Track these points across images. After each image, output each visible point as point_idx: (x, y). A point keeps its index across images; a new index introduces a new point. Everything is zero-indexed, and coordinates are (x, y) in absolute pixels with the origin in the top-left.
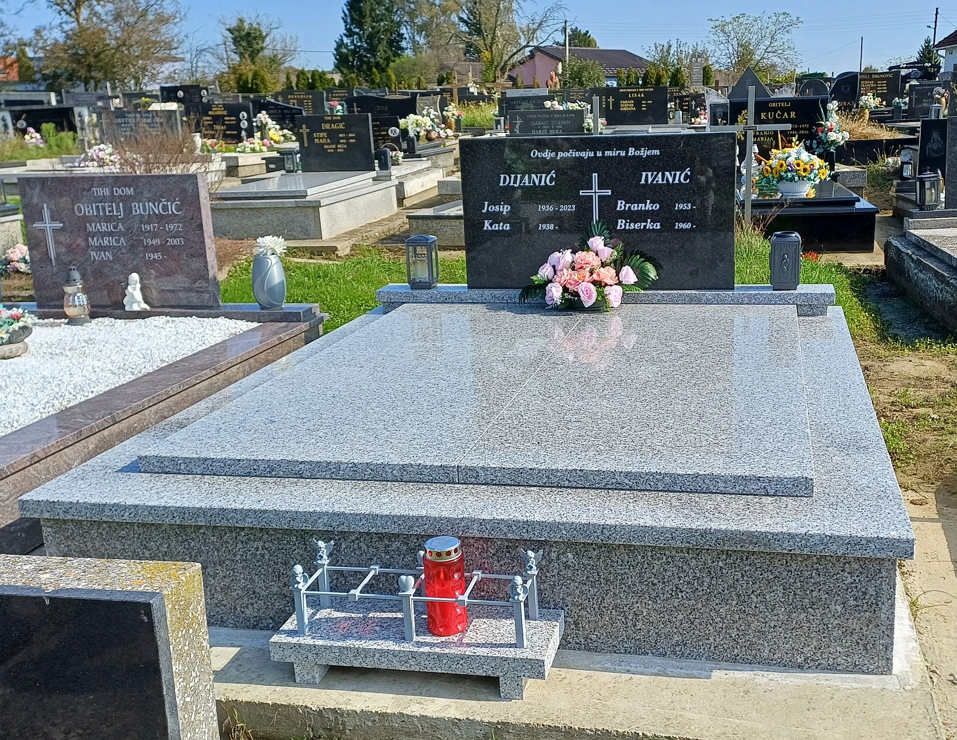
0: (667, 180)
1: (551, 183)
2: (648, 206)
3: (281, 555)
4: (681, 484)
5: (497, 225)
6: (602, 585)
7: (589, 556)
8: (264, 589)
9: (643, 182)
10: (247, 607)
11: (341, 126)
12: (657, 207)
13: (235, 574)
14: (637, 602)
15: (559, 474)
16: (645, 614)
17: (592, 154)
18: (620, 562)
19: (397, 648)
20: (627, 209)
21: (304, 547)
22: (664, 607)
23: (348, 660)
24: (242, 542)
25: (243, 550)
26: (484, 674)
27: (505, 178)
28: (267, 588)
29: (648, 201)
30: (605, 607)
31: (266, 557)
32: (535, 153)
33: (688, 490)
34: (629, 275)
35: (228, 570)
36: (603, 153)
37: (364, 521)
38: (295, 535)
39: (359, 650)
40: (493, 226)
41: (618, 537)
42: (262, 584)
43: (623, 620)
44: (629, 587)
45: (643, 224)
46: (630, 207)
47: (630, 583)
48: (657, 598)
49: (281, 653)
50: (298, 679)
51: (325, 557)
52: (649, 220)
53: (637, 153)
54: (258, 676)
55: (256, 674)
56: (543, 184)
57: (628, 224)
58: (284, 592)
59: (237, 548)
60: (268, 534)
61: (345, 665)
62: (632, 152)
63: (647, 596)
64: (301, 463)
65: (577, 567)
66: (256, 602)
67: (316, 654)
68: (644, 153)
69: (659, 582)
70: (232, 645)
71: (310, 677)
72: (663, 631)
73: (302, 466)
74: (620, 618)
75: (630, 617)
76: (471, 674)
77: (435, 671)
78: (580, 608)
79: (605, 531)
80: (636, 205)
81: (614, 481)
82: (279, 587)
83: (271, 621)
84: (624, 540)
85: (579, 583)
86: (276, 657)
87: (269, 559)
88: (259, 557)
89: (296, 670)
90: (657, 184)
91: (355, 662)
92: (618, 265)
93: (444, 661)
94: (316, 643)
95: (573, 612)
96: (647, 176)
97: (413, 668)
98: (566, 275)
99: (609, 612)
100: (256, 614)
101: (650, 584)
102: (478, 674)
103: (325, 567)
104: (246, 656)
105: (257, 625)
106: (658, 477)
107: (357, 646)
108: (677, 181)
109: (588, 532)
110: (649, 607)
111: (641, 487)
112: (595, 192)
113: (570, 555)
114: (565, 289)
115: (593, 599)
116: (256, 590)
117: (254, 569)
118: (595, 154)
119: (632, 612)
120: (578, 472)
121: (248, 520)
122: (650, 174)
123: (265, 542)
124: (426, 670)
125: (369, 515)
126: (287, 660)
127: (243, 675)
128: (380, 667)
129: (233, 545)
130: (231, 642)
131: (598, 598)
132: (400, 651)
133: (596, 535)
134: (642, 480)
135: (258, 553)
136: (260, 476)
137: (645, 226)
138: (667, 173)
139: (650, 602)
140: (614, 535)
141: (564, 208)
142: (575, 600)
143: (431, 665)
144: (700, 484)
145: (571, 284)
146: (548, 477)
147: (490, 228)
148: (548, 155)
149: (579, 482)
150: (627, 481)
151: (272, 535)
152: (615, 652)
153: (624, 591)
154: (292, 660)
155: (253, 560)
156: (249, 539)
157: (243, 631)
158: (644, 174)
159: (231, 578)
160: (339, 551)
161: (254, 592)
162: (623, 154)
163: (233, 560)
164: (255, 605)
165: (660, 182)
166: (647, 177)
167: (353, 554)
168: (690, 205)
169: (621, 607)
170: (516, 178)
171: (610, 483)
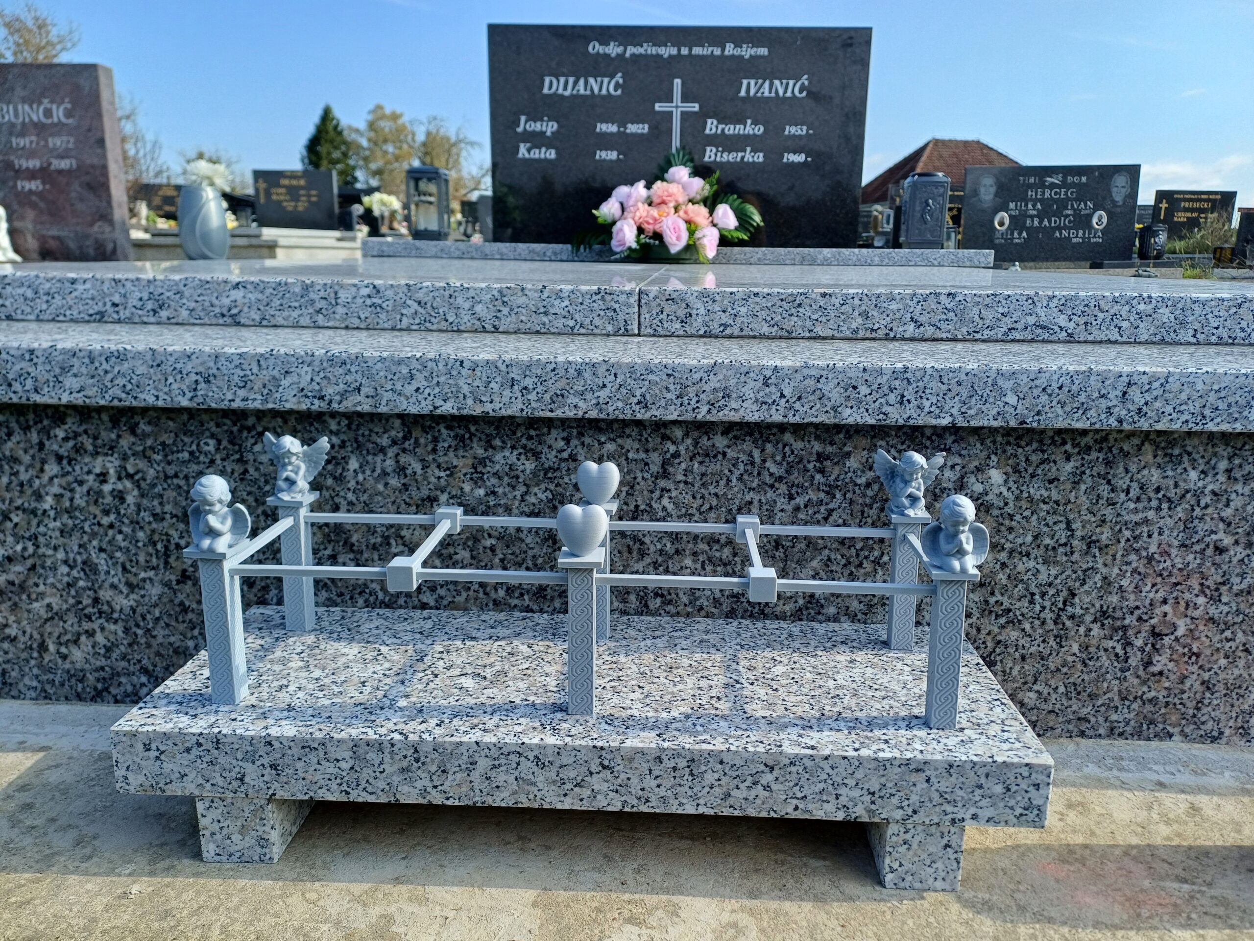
0: (777, 92)
1: (616, 90)
2: (748, 128)
3: (171, 494)
4: (1197, 326)
5: (537, 151)
6: (1076, 557)
7: (1050, 476)
8: (125, 590)
9: (743, 93)
10: (76, 642)
11: (302, 182)
12: (760, 130)
13: (42, 550)
14: (1165, 602)
15: (894, 306)
16: (1180, 632)
17: (674, 51)
18: (1135, 492)
19: (551, 740)
20: (719, 132)
21: (239, 468)
22: (1238, 612)
23: (381, 784)
24: (59, 458)
25: (63, 481)
26: (840, 816)
27: (551, 83)
28: (132, 587)
29: (749, 121)
30: (1072, 617)
31: (130, 499)
32: (595, 48)
33: (1214, 339)
34: (726, 216)
35: (18, 538)
36: (690, 50)
37: (420, 381)
38: (213, 436)
39: (423, 749)
40: (532, 152)
41: (1169, 409)
42: (117, 577)
43: (1119, 650)
44: (1150, 559)
45: (740, 154)
46: (723, 130)
47: (1153, 549)
48: (1223, 589)
49: (148, 766)
50: (208, 848)
51: (302, 484)
52: (749, 149)
53: (737, 52)
54: (78, 843)
55: (72, 834)
56: (604, 92)
57: (719, 154)
58: (181, 597)
59: (45, 478)
60: (133, 432)
61: (371, 799)
62: (730, 49)
63: (1195, 582)
64: (237, 286)
65: (1010, 509)
66: (103, 629)
67: (274, 767)
68: (747, 52)
69: (1237, 542)
70: (21, 746)
71: (250, 841)
72: (1222, 676)
73: (238, 294)
74: (1110, 644)
75: (1139, 642)
76: (794, 815)
77: (674, 809)
78: (1003, 621)
79: (1135, 394)
80: (732, 127)
81: (1031, 320)
82: (167, 585)
83: (144, 679)
84: (1184, 418)
85: (1011, 552)
86: (135, 780)
87: (139, 506)
88: (108, 500)
89: (203, 822)
90: (762, 97)
91: (405, 789)
92: (711, 203)
93: (710, 778)
94: (274, 731)
95: (984, 632)
96: (749, 84)
97: (601, 803)
98: (643, 210)
99: (1082, 630)
100: (102, 662)
101: (1209, 552)
102: (819, 815)
103: (303, 512)
104: (54, 777)
105: (106, 689)
106: (1142, 307)
107: (412, 737)
108: (789, 94)
109: (1082, 398)
110: (1197, 614)
111: (1097, 335)
112: (677, 107)
113: (996, 476)
114: (640, 230)
115: (1043, 595)
116: (101, 593)
117: (94, 535)
118: (679, 50)
119: (1146, 627)
120: (943, 299)
121: (70, 382)
122: (753, 82)
123: (125, 458)
124: (644, 809)
125: (435, 361)
126: (176, 789)
127: (28, 840)
128: (489, 801)
129: (31, 466)
130: (19, 737)
131: (1058, 593)
132: (559, 751)
133: (1104, 404)
134: (1101, 316)
135: (107, 488)
136: (129, 321)
137: (743, 158)
138: (777, 82)
139: (1201, 600)
140: (1157, 404)
141: (633, 128)
142: (992, 600)
143: (662, 792)
144: (1244, 324)
145: (648, 223)
146: (865, 315)
147: (527, 156)
148: (613, 49)
149: (943, 326)
150: (1062, 320)
151: (145, 436)
152: (1082, 734)
153: (1135, 571)
154: (190, 788)
155: (93, 509)
156: (79, 450)
157: (63, 708)
158: (745, 82)
159: (29, 563)
160: (339, 479)
161: (96, 601)
162: (717, 52)
163: (34, 512)
164: (100, 638)
165: (767, 94)
166: (749, 87)
167: (380, 487)
168: (805, 128)
169: (1119, 614)
170: (566, 83)
171: (1020, 326)
